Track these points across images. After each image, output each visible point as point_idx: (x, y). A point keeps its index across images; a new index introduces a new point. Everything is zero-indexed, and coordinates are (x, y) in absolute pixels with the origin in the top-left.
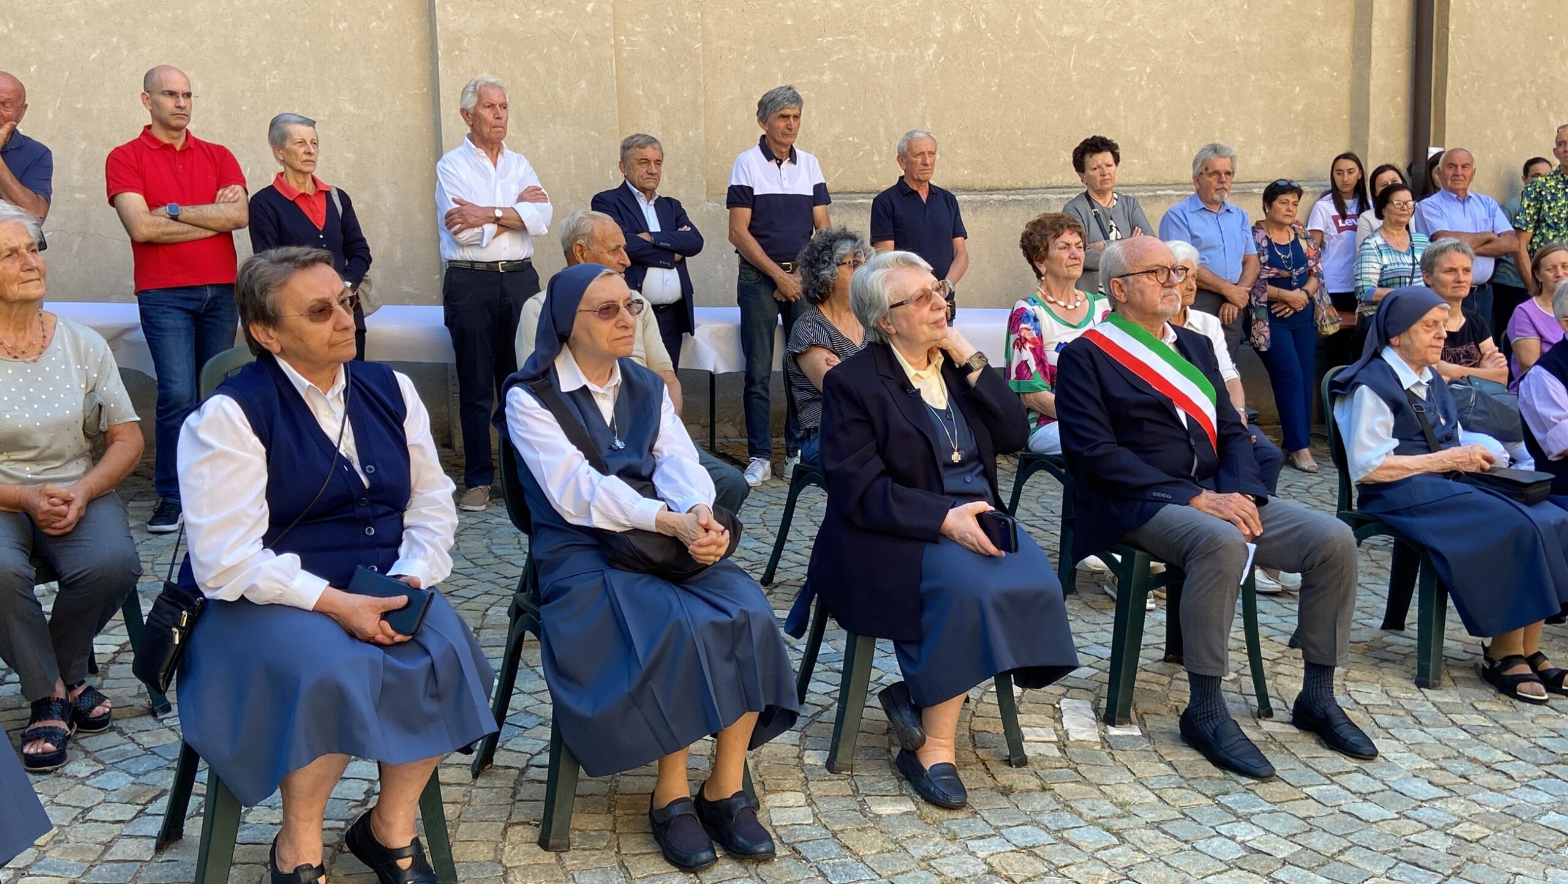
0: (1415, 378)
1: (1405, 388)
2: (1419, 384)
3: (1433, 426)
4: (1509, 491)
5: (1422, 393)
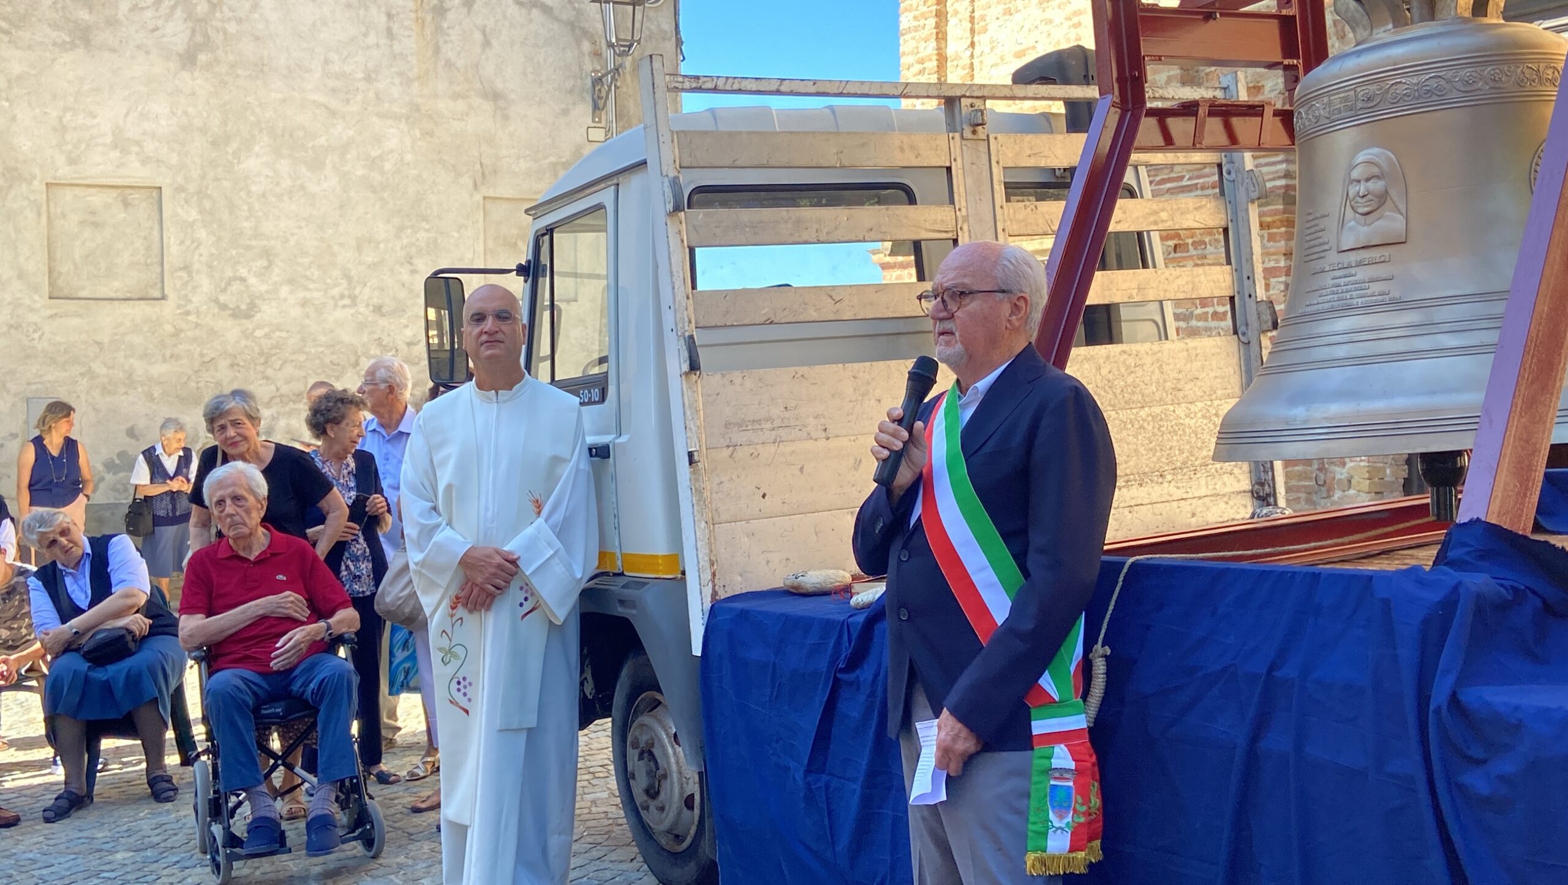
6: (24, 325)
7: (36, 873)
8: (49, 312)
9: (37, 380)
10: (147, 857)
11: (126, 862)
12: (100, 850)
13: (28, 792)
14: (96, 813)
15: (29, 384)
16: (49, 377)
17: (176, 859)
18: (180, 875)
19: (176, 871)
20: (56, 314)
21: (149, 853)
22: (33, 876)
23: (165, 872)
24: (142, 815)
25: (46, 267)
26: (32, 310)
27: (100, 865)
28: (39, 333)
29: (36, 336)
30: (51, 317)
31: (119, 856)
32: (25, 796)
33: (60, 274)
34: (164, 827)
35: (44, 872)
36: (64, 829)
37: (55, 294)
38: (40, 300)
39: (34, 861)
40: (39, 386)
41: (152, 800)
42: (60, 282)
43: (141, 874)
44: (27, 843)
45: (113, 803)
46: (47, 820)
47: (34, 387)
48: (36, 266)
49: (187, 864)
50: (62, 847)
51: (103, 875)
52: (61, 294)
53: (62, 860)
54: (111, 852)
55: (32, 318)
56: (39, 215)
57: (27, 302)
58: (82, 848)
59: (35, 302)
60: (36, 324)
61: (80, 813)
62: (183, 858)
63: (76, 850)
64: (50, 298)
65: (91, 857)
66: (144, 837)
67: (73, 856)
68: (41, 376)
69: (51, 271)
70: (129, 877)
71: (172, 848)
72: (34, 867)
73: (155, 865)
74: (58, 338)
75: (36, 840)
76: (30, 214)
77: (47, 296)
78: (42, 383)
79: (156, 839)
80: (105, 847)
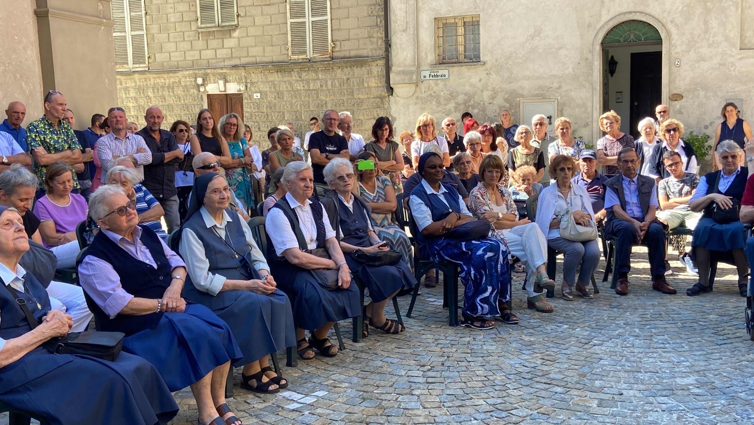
0: (14, 276)
1: (7, 285)
2: (17, 279)
3: (33, 312)
4: (96, 353)
5: (19, 287)
6: (727, 64)
7: (672, 316)
8: (739, 57)
9: (732, 90)
10: (724, 320)
11: (713, 320)
12: (704, 312)
13: (687, 281)
14: (712, 295)
15: (727, 92)
16: (737, 89)
17: (736, 323)
18: (734, 331)
19: (733, 329)
20: (743, 57)
21: (725, 318)
22: (670, 317)
23: (728, 328)
24: (732, 300)
25: (739, 34)
26: (731, 56)
27: (701, 318)
28: (734, 67)
29: (732, 69)
30: (740, 59)
31: (711, 316)
32: (685, 283)
33: (746, 37)
34: (739, 308)
35: (675, 316)
36: (694, 301)
37: (743, 47)
38: (735, 51)
39: (674, 310)
40: (733, 93)
41: (740, 295)
42: (746, 41)
43: (716, 326)
44: (675, 302)
45: (721, 293)
46: (688, 295)
47: (730, 94)
48: (734, 34)
49: (740, 327)
50: (689, 307)
51: (700, 323)
52: (746, 47)
53: (686, 312)
54: (709, 314)
55: (730, 60)
56: (737, 8)
57: (729, 52)
58: (697, 309)
59: (733, 52)
60: (732, 63)
61: (705, 294)
62: (739, 324)
63: (694, 310)
64: (740, 49)
65: (699, 314)
66: (727, 310)
67: (691, 312)
68: (734, 88)
69: (741, 36)
70: (710, 326)
71: (737, 318)
72: (673, 313)
73: (725, 324)
74: (744, 70)
75: (680, 302)
76: (733, 9)
77: (739, 49)
78: (733, 92)
79: (731, 313)
80: (707, 311)
